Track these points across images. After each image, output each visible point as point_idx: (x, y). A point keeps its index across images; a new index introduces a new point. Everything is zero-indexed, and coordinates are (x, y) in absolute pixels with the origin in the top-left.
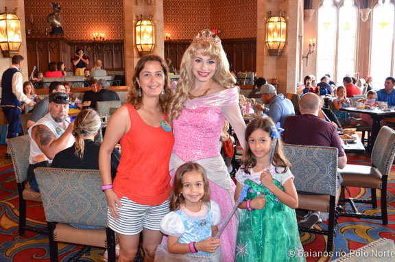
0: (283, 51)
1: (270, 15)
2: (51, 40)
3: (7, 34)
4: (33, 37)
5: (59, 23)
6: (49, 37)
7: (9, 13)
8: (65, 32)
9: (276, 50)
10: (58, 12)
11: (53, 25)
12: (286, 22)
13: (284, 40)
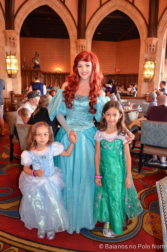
0: (152, 79)
1: (146, 60)
2: (34, 71)
3: (11, 66)
4: (25, 69)
5: (38, 63)
6: (33, 69)
7: (12, 55)
8: (41, 67)
9: (148, 79)
10: (38, 57)
11: (35, 64)
12: (155, 64)
13: (153, 74)
